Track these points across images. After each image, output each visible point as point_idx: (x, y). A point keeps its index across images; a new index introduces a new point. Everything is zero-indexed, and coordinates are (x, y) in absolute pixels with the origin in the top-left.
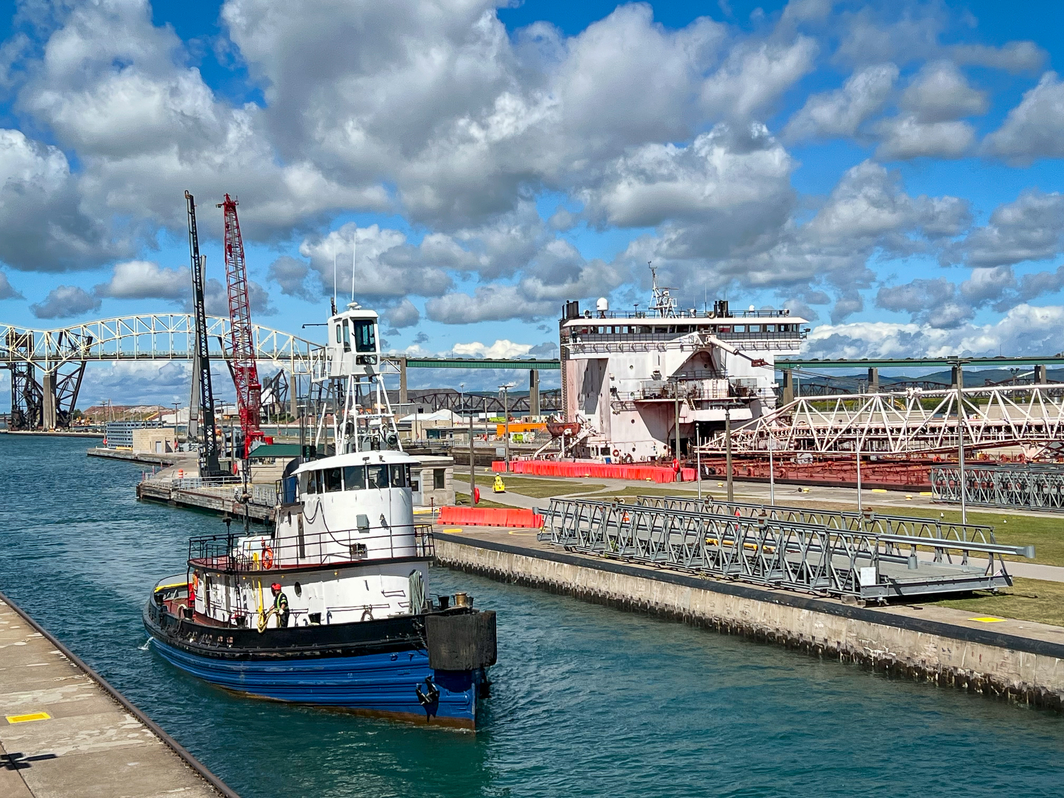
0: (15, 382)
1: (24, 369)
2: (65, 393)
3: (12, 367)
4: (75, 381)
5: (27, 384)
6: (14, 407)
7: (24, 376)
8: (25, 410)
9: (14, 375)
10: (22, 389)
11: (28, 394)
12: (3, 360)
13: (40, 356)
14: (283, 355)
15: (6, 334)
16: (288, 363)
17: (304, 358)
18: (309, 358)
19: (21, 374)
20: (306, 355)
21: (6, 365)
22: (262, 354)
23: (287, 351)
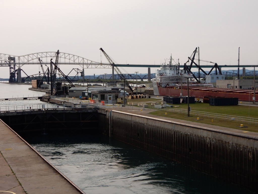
0: (11, 70)
3: (9, 66)
6: (11, 76)
7: (13, 68)
9: (10, 68)
12: (7, 64)
13: (17, 63)
14: (81, 63)
15: (8, 57)
16: (82, 65)
17: (86, 64)
18: (88, 64)
19: (12, 68)
20: (87, 63)
21: (8, 65)
22: (75, 63)
23: (82, 62)
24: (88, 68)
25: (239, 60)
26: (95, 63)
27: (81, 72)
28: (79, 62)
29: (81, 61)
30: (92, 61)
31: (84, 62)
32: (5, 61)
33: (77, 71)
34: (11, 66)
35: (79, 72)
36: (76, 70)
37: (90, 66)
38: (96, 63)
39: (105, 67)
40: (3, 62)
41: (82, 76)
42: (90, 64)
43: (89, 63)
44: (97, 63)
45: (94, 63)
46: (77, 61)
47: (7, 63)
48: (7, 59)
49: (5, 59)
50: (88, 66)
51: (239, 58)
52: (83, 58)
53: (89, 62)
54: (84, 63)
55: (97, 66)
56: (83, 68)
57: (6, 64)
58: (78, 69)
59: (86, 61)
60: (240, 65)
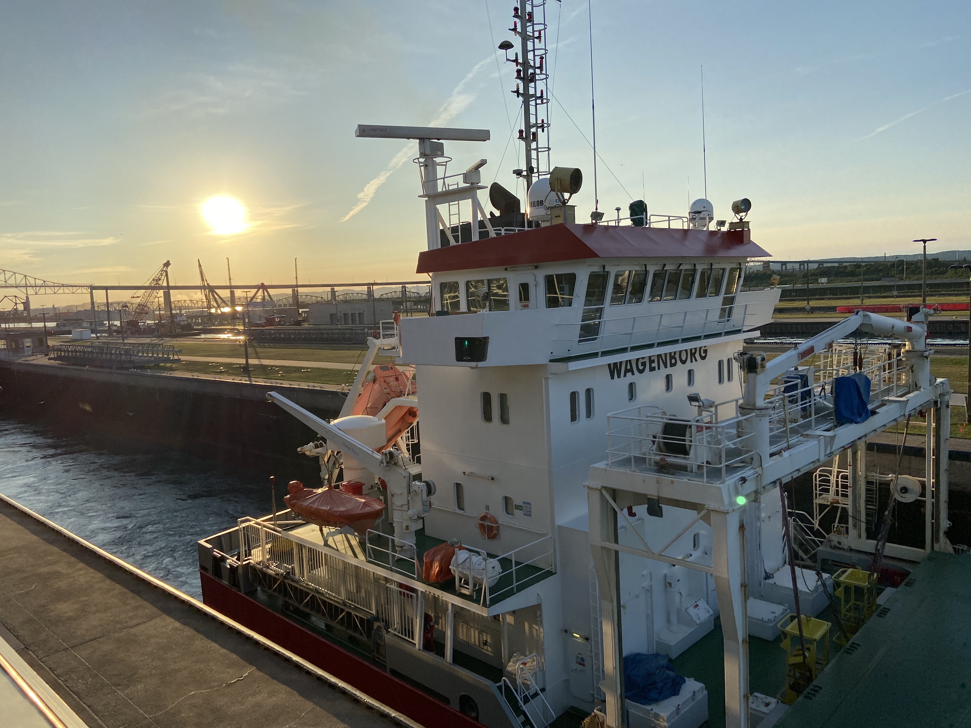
14: (20, 285)
16: (23, 290)
17: (33, 287)
18: (36, 286)
20: (34, 285)
22: (8, 285)
23: (23, 283)
24: (36, 294)
25: (296, 278)
26: (53, 285)
27: (22, 303)
28: (18, 283)
29: (20, 279)
30: (44, 281)
31: (28, 282)
33: (14, 300)
35: (18, 302)
36: (11, 298)
37: (42, 290)
38: (55, 285)
39: (74, 290)
41: (25, 309)
42: (42, 286)
43: (39, 285)
44: (58, 285)
45: (50, 284)
46: (11, 282)
50: (38, 290)
51: (296, 274)
52: (25, 276)
53: (39, 282)
54: (29, 285)
55: (56, 290)
56: (27, 294)
58: (16, 297)
59: (32, 282)
60: (299, 284)
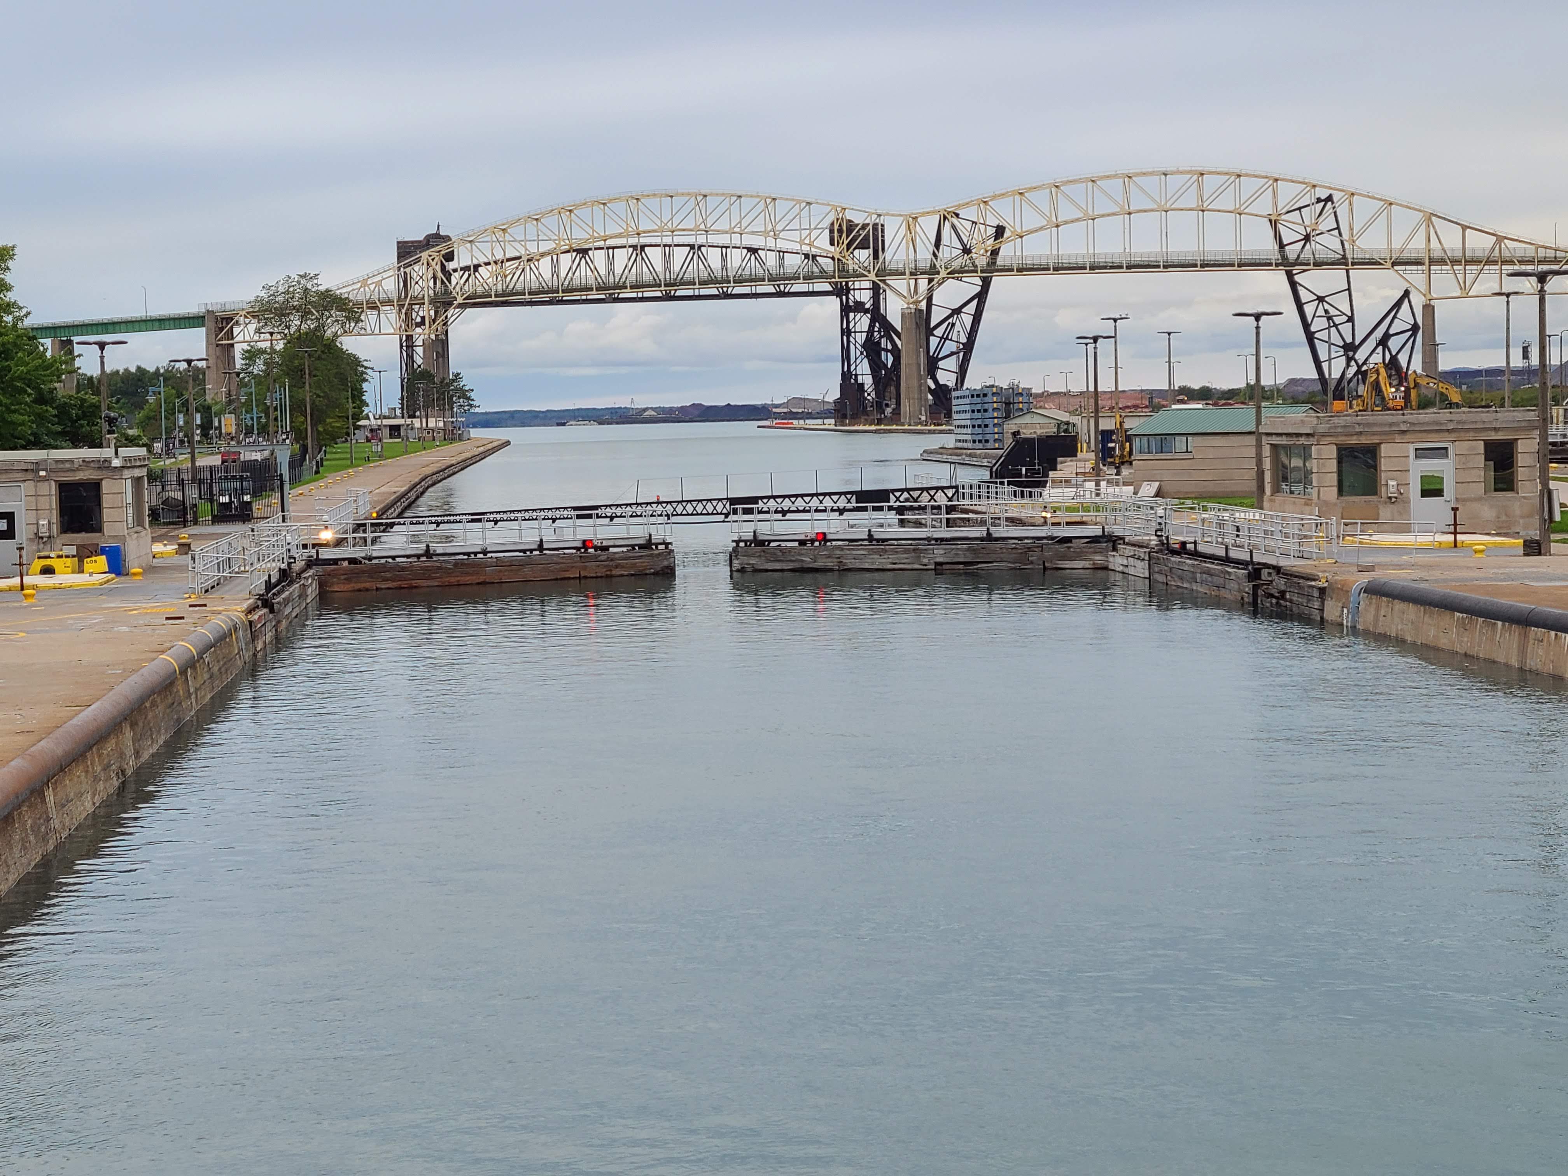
0: (848, 323)
1: (865, 297)
2: (950, 347)
3: (840, 291)
4: (968, 320)
5: (871, 326)
6: (847, 376)
7: (866, 311)
8: (867, 381)
9: (846, 310)
10: (861, 338)
11: (872, 349)
12: (823, 275)
13: (894, 266)
14: (1406, 255)
15: (826, 223)
16: (1417, 274)
17: (1455, 262)
18: (1465, 261)
19: (859, 307)
20: (1459, 254)
21: (827, 287)
23: (1417, 246)
24: (1465, 294)
28: (1396, 246)
30: (1500, 239)
31: (1435, 244)
32: (807, 256)
34: (848, 290)
38: (1542, 253)
40: (793, 262)
42: (1490, 261)
43: (1479, 254)
44: (1551, 254)
45: (1519, 250)
47: (822, 271)
48: (823, 242)
49: (801, 243)
50: (1470, 278)
52: (1428, 217)
54: (1437, 254)
56: (1427, 295)
57: (808, 278)
